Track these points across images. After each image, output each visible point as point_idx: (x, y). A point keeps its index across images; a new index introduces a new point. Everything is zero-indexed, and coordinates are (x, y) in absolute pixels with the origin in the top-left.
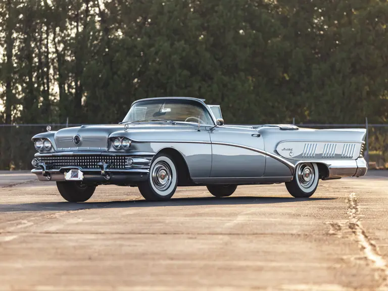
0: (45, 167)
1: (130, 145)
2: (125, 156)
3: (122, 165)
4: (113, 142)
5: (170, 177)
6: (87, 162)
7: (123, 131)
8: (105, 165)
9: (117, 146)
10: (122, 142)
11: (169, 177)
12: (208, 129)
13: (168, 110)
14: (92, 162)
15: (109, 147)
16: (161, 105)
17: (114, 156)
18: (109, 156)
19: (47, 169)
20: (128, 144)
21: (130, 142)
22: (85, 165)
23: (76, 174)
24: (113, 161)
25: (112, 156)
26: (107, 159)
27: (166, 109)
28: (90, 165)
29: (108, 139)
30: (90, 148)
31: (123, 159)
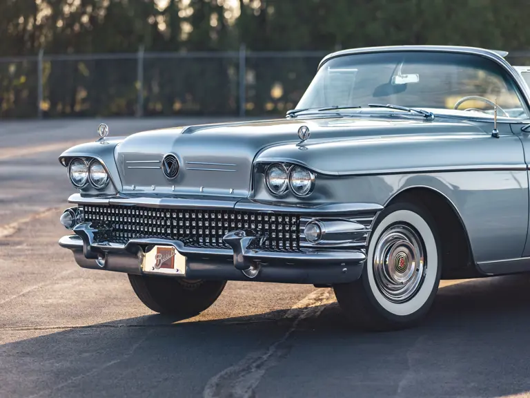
0: (90, 236)
1: (313, 184)
2: (298, 215)
3: (291, 240)
4: (267, 175)
5: (421, 265)
6: (198, 227)
7: (292, 147)
8: (245, 241)
9: (277, 187)
10: (290, 177)
11: (417, 265)
12: (517, 129)
13: (412, 78)
14: (211, 228)
15: (255, 187)
16: (393, 66)
17: (270, 215)
18: (256, 213)
19: (95, 239)
20: (307, 183)
21: (313, 177)
22: (191, 235)
23: (168, 257)
24: (267, 227)
25: (263, 214)
26: (250, 222)
27: (407, 77)
28: (205, 236)
29: (253, 167)
30: (206, 190)
31: (294, 224)
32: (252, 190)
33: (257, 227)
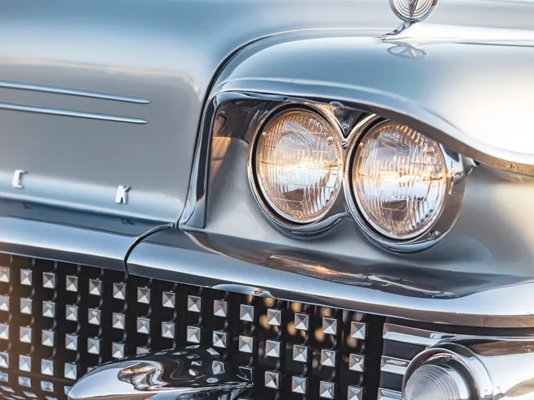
1: (452, 198)
20: (429, 191)
29: (209, 111)
30: (33, 181)
31: (356, 350)
32: (199, 197)
33: (206, 340)
